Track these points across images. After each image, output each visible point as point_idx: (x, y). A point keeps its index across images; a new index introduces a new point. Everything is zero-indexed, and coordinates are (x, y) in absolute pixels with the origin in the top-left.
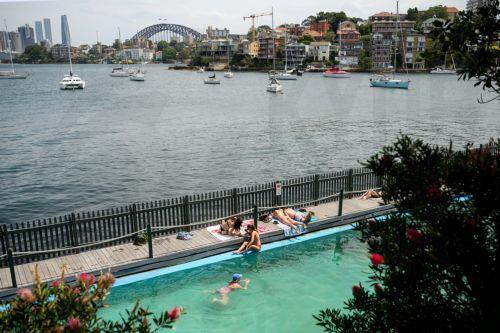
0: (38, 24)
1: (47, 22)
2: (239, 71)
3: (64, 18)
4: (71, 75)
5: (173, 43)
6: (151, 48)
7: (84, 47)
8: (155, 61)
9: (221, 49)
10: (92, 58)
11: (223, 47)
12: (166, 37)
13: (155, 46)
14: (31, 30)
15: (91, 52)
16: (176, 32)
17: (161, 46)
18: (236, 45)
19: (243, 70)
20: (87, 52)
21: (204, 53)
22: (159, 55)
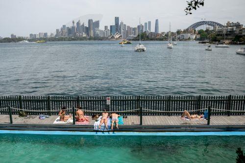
0: (146, 24)
1: (150, 23)
2: (238, 44)
3: (157, 21)
4: (140, 44)
5: (207, 31)
6: (195, 33)
7: (163, 33)
8: (196, 39)
9: (228, 33)
10: (166, 38)
11: (230, 32)
12: (204, 28)
13: (197, 32)
14: (143, 26)
15: (166, 35)
16: (210, 25)
17: (200, 32)
18: (238, 30)
19: (240, 44)
20: (164, 35)
21: (218, 35)
22: (198, 37)
